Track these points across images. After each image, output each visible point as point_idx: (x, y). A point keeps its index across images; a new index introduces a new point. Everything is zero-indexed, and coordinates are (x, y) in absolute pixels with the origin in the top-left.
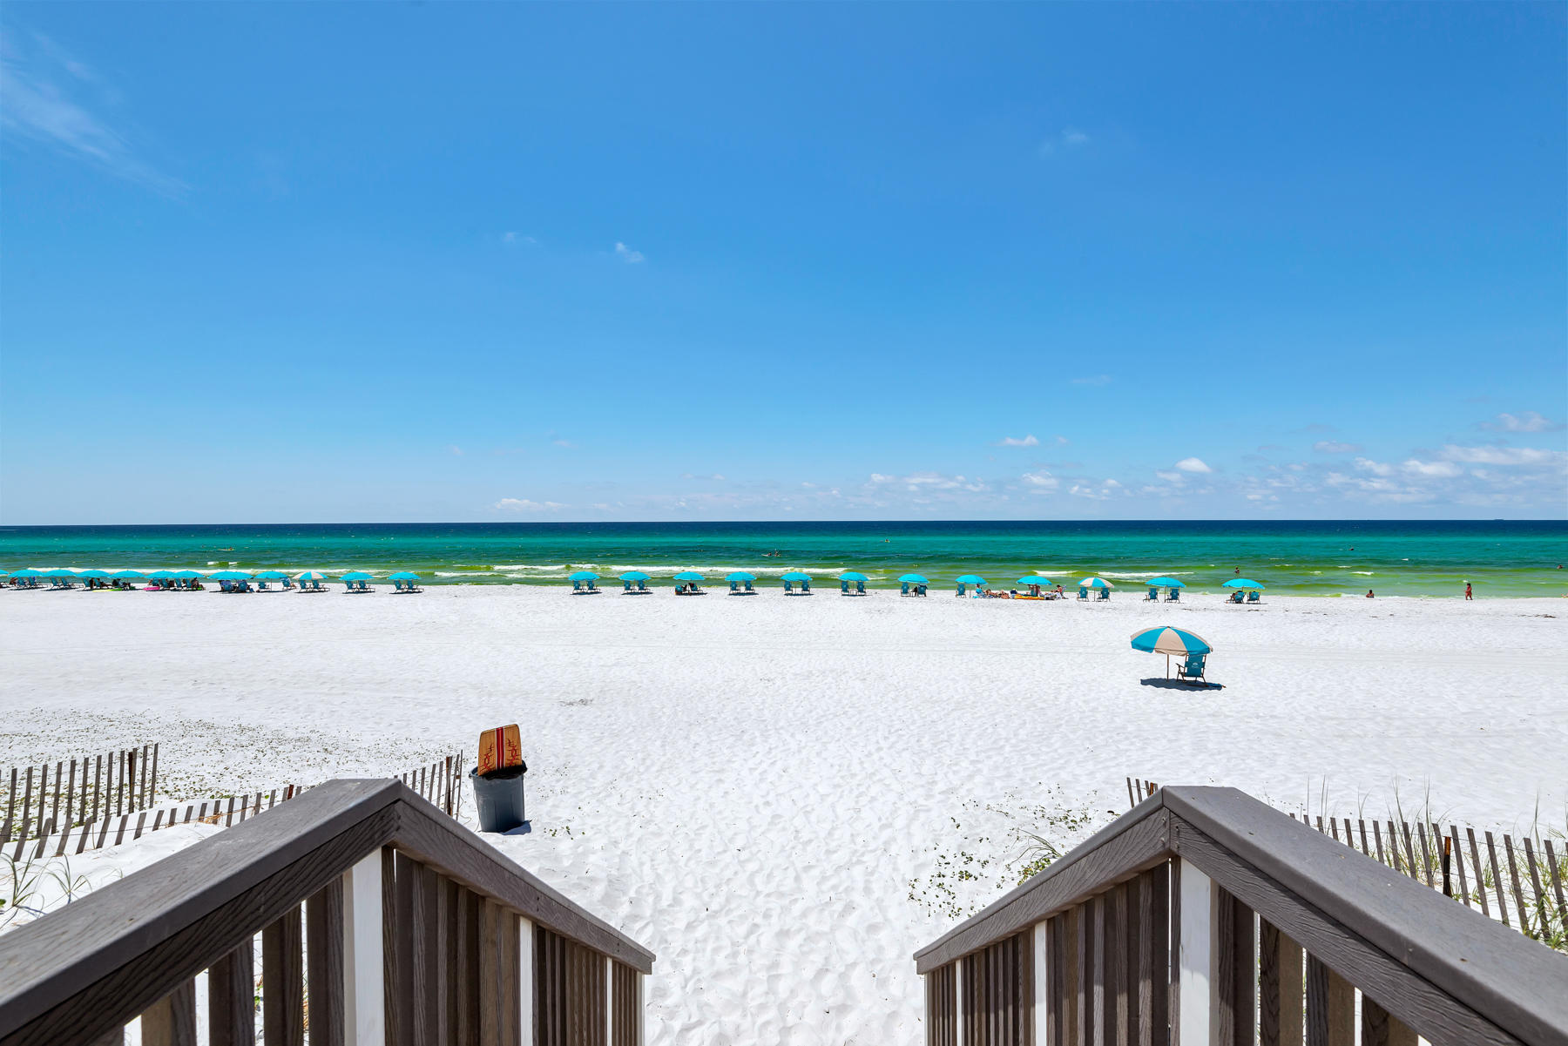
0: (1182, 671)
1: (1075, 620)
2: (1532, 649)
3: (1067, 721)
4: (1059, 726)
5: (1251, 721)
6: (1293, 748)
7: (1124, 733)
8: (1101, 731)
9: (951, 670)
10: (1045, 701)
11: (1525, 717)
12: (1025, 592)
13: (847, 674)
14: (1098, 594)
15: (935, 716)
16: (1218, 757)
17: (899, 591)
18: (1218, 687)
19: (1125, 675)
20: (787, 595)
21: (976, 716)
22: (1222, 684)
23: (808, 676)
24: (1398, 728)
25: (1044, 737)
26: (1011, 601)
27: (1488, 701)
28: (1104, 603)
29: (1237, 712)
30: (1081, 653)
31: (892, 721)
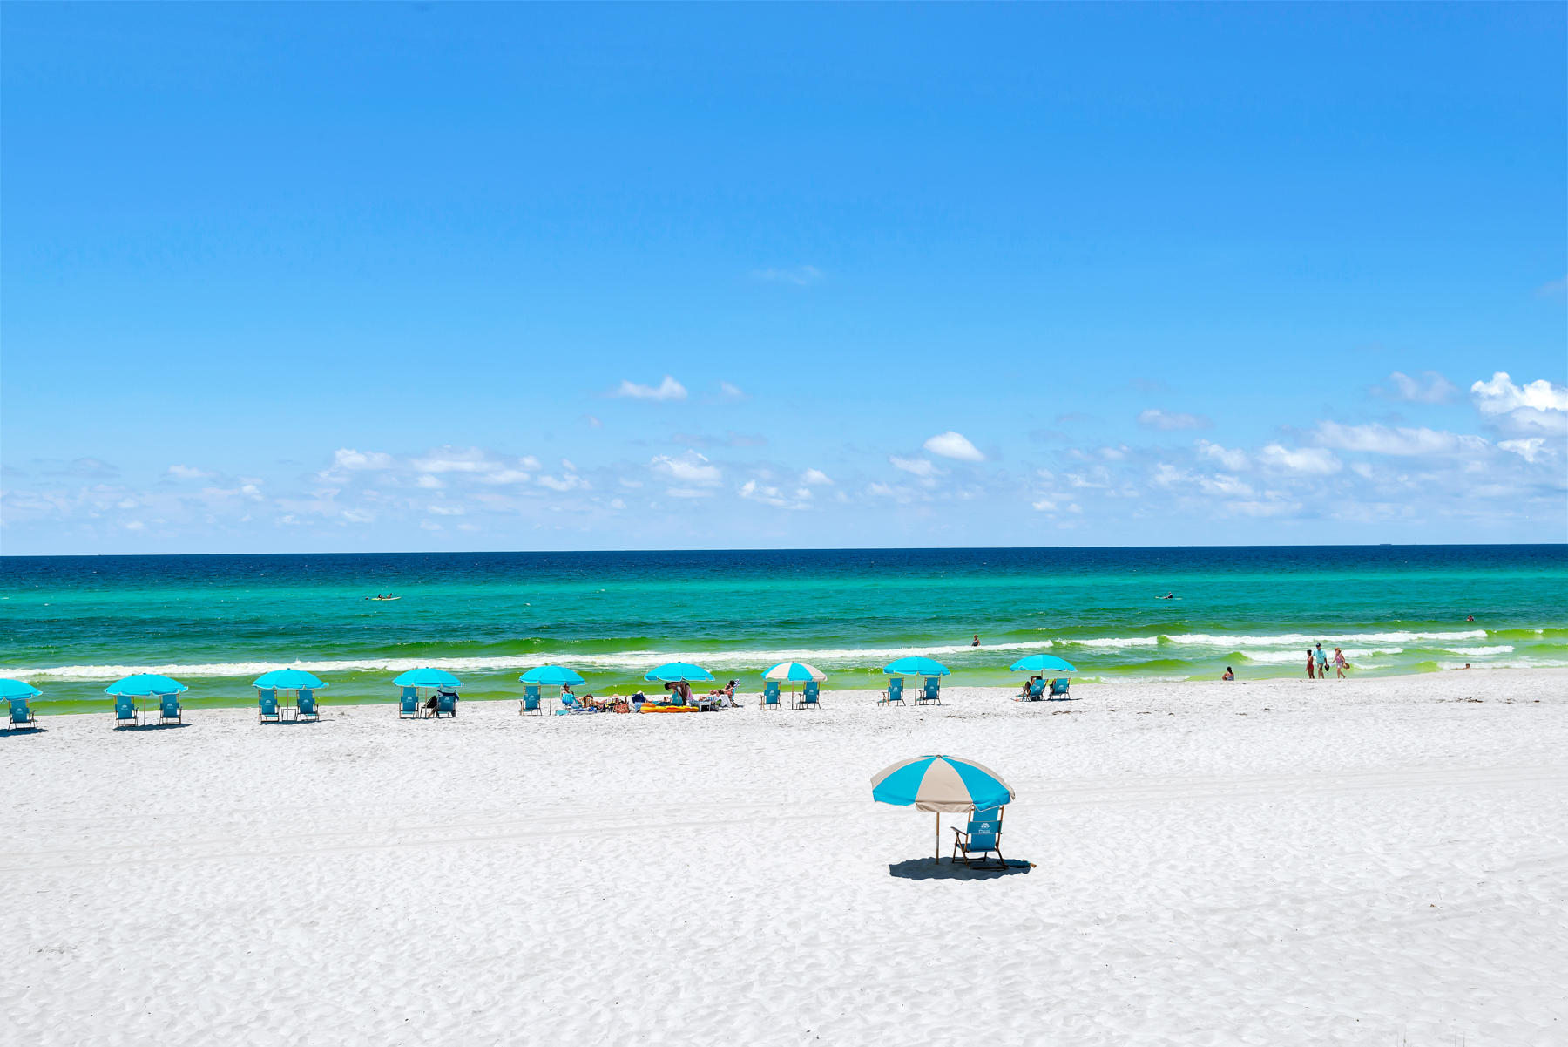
0: (963, 842)
1: (760, 751)
2: (1463, 756)
3: (761, 974)
4: (747, 987)
5: (1087, 930)
6: (1166, 980)
7: (871, 987)
8: (830, 989)
9: (512, 879)
10: (713, 933)
11: (1483, 876)
12: (659, 698)
13: (269, 916)
14: (798, 696)
15: (481, 998)
16: (1046, 1018)
17: (396, 707)
18: (1023, 867)
19: (860, 857)
20: (122, 728)
21: (572, 985)
22: (1029, 861)
23: (169, 929)
24: (1315, 919)
25: (719, 1017)
26: (634, 716)
27: (1426, 853)
28: (809, 712)
29: (1064, 916)
30: (774, 820)
31: (380, 1022)
